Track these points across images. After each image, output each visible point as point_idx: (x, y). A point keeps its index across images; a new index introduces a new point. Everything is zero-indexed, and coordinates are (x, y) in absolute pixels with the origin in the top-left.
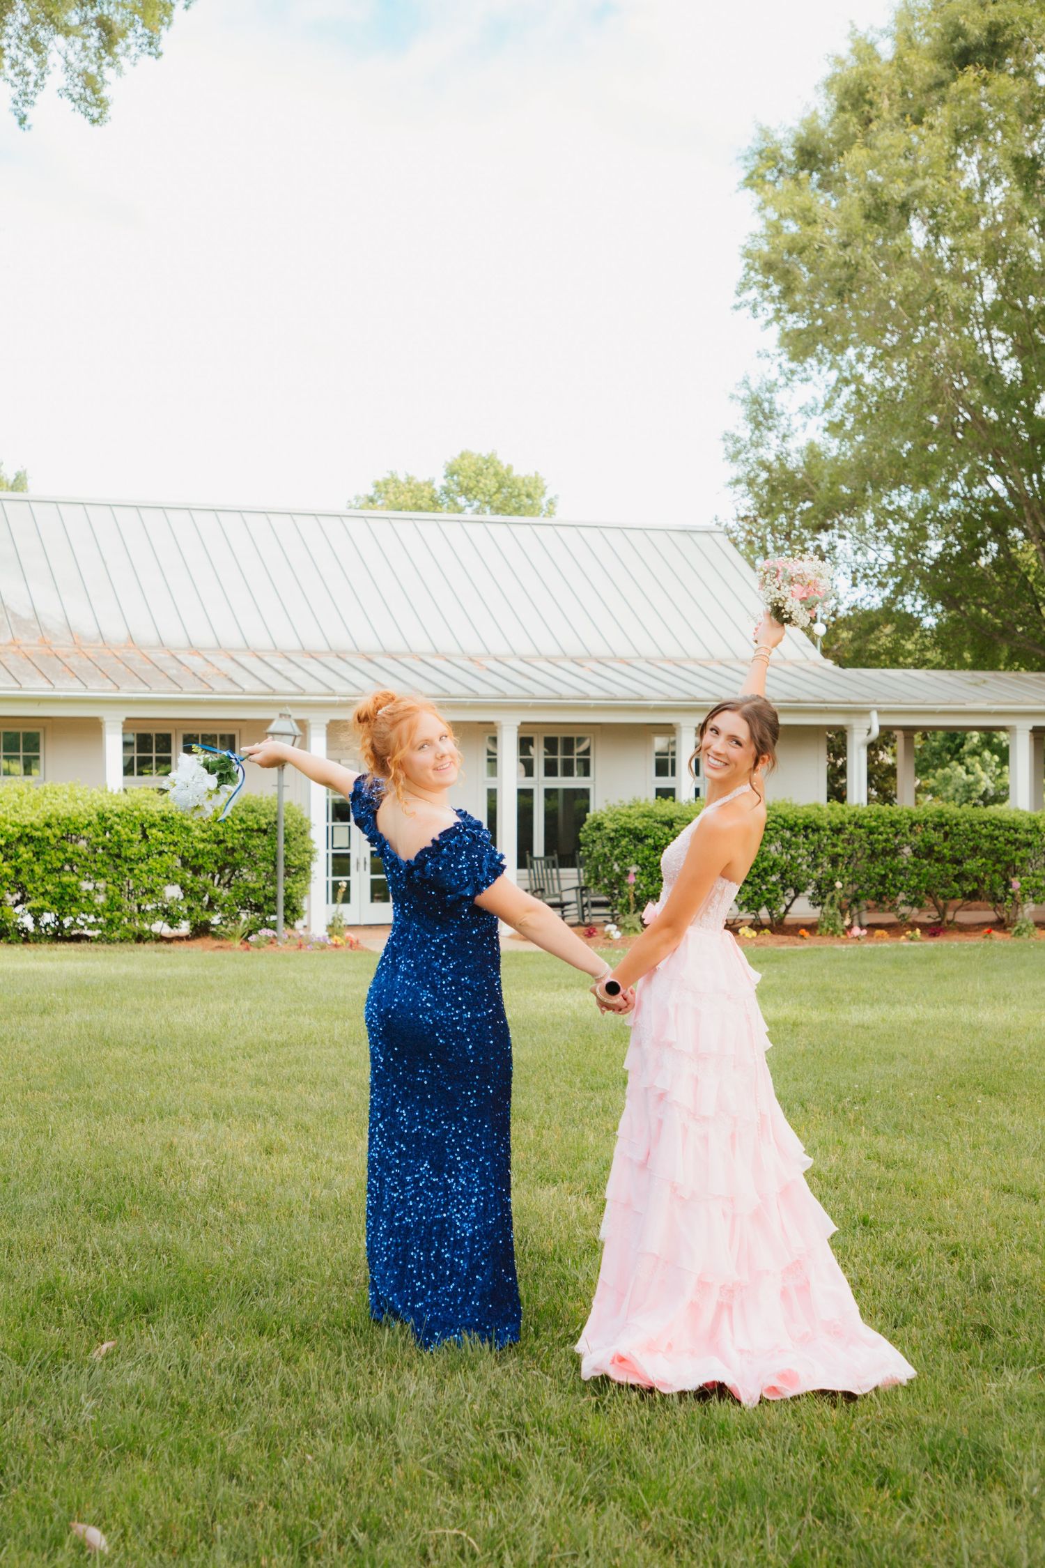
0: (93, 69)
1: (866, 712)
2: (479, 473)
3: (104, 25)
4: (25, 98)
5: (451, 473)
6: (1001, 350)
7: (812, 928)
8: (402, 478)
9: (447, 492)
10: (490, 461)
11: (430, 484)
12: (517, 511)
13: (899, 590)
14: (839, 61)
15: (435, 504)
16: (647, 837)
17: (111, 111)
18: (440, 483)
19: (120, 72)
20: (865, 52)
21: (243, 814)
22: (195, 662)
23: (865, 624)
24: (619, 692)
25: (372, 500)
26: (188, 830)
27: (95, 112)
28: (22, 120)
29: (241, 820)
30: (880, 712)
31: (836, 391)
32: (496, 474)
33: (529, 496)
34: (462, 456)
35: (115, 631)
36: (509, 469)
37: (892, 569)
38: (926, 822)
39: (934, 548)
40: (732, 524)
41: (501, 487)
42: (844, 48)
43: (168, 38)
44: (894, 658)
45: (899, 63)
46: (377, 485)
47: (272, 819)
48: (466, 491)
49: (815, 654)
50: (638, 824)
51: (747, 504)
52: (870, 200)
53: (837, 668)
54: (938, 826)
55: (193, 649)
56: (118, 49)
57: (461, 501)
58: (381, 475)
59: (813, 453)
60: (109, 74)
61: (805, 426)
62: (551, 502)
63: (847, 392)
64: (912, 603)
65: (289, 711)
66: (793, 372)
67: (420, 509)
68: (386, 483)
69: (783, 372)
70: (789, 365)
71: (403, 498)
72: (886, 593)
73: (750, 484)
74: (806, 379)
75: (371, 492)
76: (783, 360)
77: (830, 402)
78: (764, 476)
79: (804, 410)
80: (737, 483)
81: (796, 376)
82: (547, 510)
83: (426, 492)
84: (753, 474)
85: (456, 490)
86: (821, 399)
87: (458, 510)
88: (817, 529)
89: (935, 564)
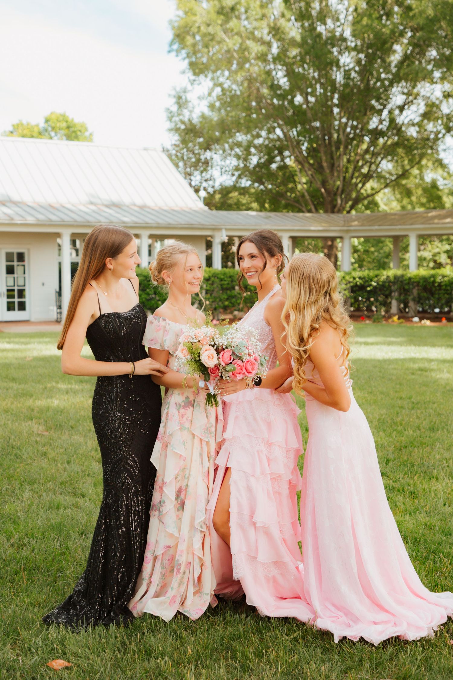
1: (220, 230)
2: (59, 121)
5: (47, 121)
6: (280, 74)
8: (24, 122)
9: (45, 129)
10: (63, 116)
11: (37, 125)
12: (77, 138)
13: (240, 177)
15: (40, 133)
18: (42, 124)
23: (225, 191)
24: (114, 220)
25: (12, 132)
30: (227, 230)
31: (212, 90)
32: (66, 121)
33: (80, 131)
34: (52, 113)
36: (73, 120)
37: (237, 169)
39: (254, 160)
40: (169, 147)
41: (68, 127)
44: (237, 206)
46: (13, 126)
48: (54, 129)
49: (201, 205)
51: (175, 138)
52: (218, 6)
53: (211, 211)
57: (53, 133)
58: (16, 122)
59: (203, 116)
61: (199, 104)
62: (91, 134)
63: (218, 91)
64: (245, 183)
66: (194, 81)
67: (32, 137)
68: (18, 125)
69: (190, 81)
70: (193, 78)
71: (25, 132)
72: (234, 178)
73: (177, 130)
74: (200, 84)
75: (11, 129)
76: (190, 75)
77: (210, 94)
78: (183, 127)
79: (199, 98)
80: (171, 130)
81: (195, 83)
82: (89, 139)
83: (36, 130)
84: (178, 126)
85: (50, 129)
86: (206, 93)
87: (51, 138)
88: (205, 150)
89: (255, 166)
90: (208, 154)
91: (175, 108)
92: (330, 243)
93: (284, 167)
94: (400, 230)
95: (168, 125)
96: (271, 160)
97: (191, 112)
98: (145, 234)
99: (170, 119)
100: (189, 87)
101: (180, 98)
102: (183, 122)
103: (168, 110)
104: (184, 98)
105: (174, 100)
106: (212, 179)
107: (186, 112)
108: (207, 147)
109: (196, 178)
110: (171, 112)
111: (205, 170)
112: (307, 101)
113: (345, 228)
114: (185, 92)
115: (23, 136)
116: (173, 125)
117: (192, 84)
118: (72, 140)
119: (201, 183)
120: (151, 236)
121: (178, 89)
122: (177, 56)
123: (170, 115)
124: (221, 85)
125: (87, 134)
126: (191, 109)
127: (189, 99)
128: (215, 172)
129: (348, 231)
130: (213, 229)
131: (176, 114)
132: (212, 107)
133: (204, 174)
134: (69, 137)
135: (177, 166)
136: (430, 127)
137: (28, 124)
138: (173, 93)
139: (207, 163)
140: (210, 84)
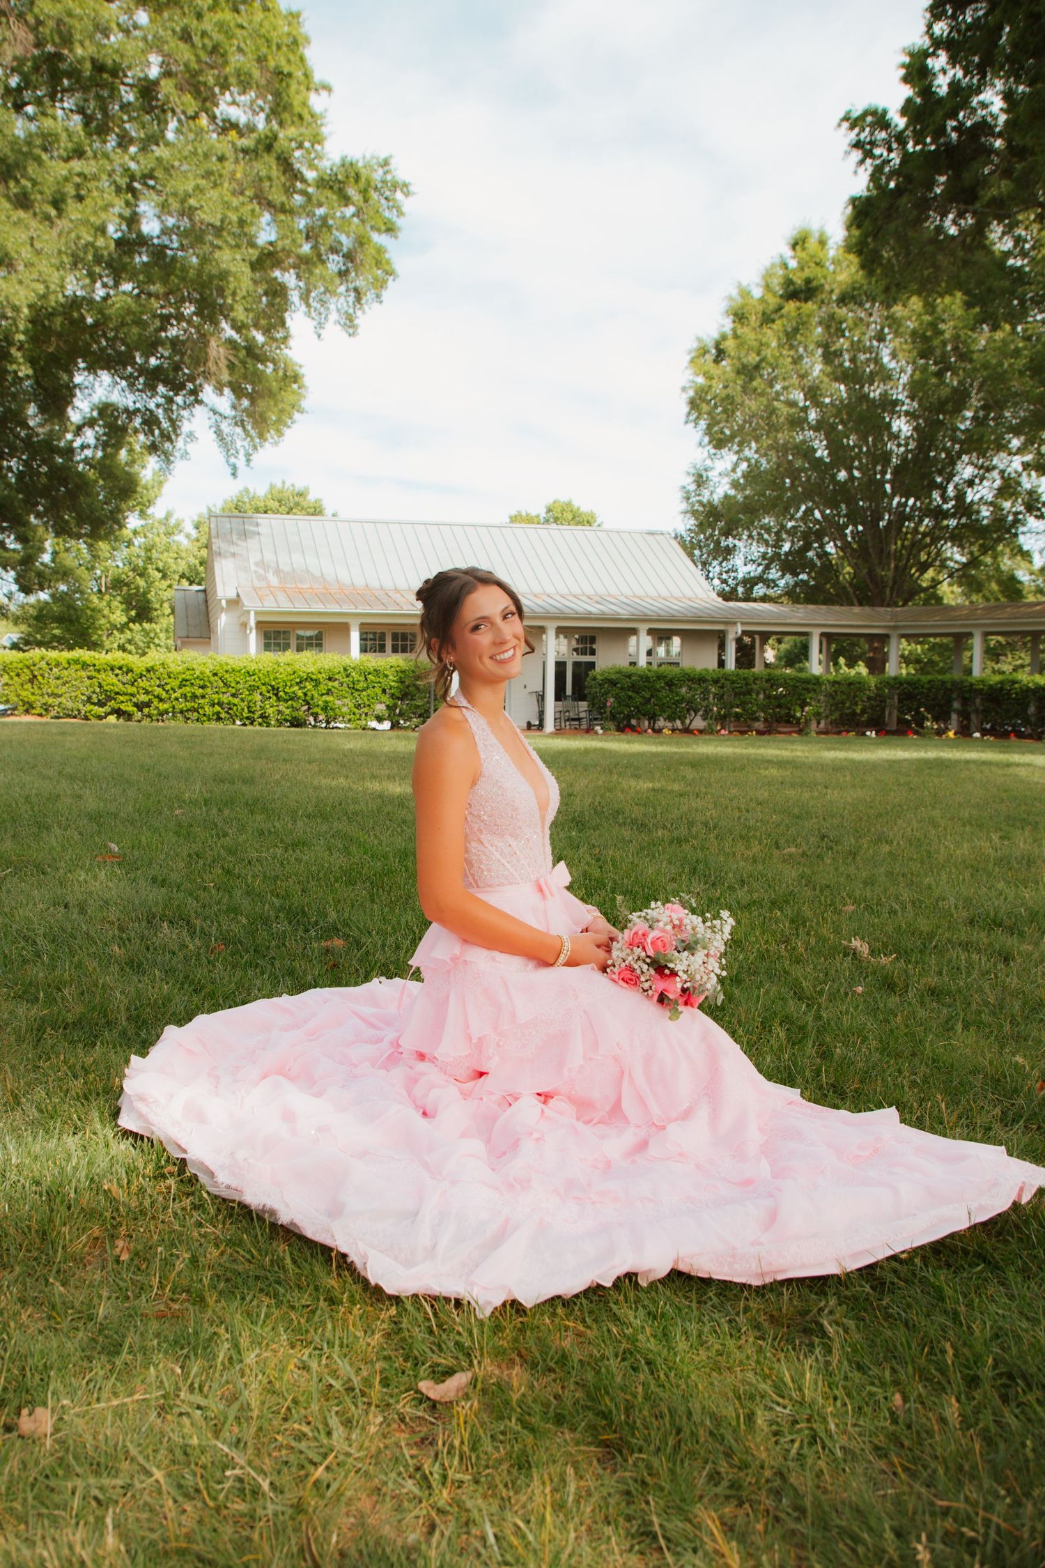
0: (351, 311)
1: (735, 623)
2: (563, 511)
3: (356, 290)
4: (320, 325)
5: (549, 510)
7: (701, 732)
8: (524, 511)
10: (569, 504)
11: (538, 516)
12: (582, 524)
14: (731, 298)
16: (617, 683)
17: (359, 330)
18: (543, 514)
19: (364, 312)
20: (745, 293)
21: (414, 669)
22: (397, 597)
23: (750, 583)
24: (608, 611)
26: (386, 676)
27: (351, 331)
28: (319, 336)
29: (413, 672)
30: (742, 623)
31: (736, 465)
32: (572, 510)
33: (588, 519)
34: (555, 502)
35: (360, 582)
36: (579, 508)
37: (764, 556)
39: (786, 547)
40: (684, 533)
41: (574, 516)
42: (735, 293)
43: (385, 295)
45: (762, 300)
46: (513, 516)
48: (556, 519)
49: (714, 595)
50: (613, 677)
51: (691, 522)
52: (738, 365)
53: (723, 602)
55: (397, 590)
56: (363, 302)
58: (514, 511)
59: (726, 496)
60: (359, 313)
61: (721, 483)
62: (600, 523)
63: (744, 466)
64: (774, 574)
66: (715, 455)
68: (516, 514)
69: (710, 455)
70: (713, 452)
72: (760, 568)
73: (694, 513)
74: (721, 459)
75: (509, 519)
76: (710, 450)
77: (734, 470)
78: (701, 509)
79: (721, 475)
80: (686, 512)
81: (716, 457)
84: (696, 508)
85: (552, 519)
86: (729, 468)
88: (728, 536)
89: (787, 554)
90: (730, 541)
91: (693, 487)
92: (876, 644)
93: (824, 555)
94: (961, 626)
95: (684, 506)
96: (807, 547)
97: (712, 493)
98: (643, 628)
99: (687, 500)
100: (710, 463)
101: (699, 475)
102: (700, 502)
103: (684, 489)
104: (704, 476)
105: (691, 479)
106: (735, 569)
107: (706, 493)
108: (727, 533)
109: (715, 568)
110: (688, 492)
111: (726, 559)
112: (851, 477)
113: (892, 624)
114: (706, 468)
116: (689, 507)
117: (713, 459)
120: (651, 632)
121: (697, 466)
122: (695, 427)
123: (686, 495)
124: (748, 460)
125: (596, 521)
126: (712, 488)
127: (709, 477)
128: (738, 560)
129: (895, 628)
130: (726, 623)
131: (694, 495)
132: (735, 485)
133: (724, 564)
135: (691, 555)
136: (1007, 505)
137: (527, 512)
138: (692, 470)
139: (729, 551)
140: (735, 458)
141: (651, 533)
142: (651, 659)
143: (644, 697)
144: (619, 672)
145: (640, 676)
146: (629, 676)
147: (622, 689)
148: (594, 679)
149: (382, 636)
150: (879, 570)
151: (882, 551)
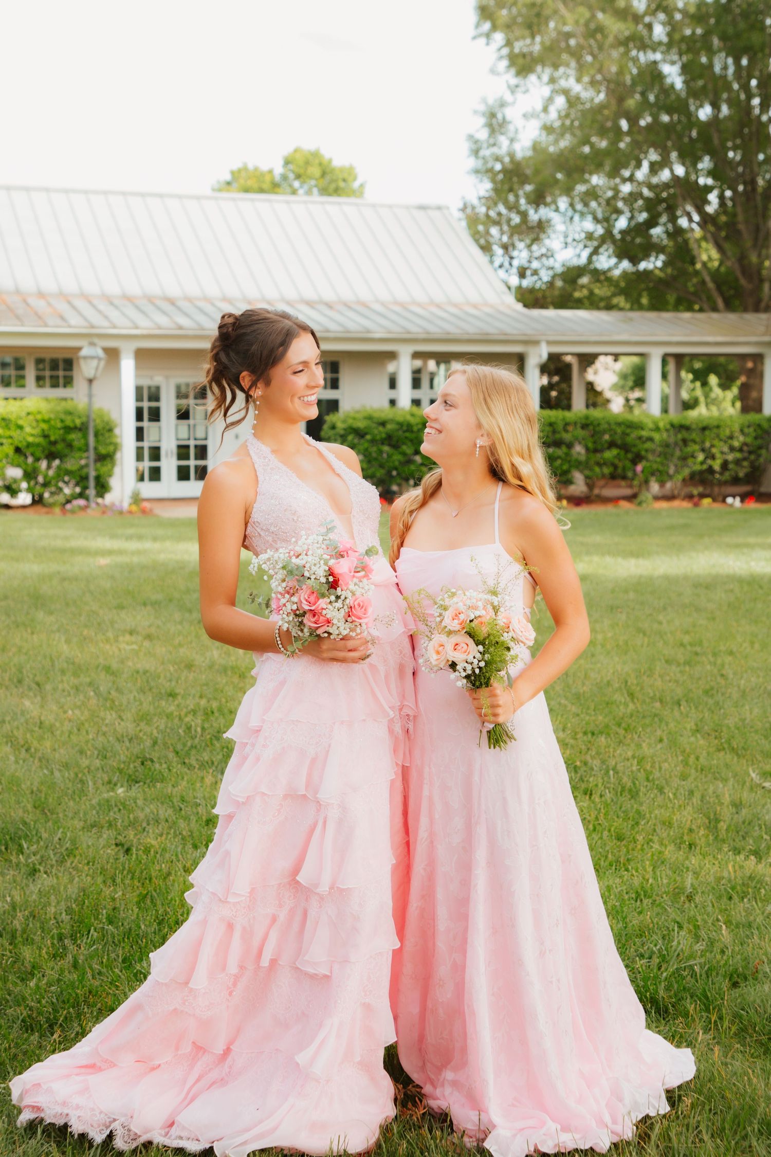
1: (536, 343)
2: (307, 163)
5: (287, 162)
8: (251, 166)
9: (284, 177)
10: (316, 154)
11: (271, 172)
12: (337, 191)
13: (595, 252)
15: (277, 186)
16: (366, 434)
18: (279, 170)
21: (63, 416)
22: (39, 304)
23: (572, 275)
24: (351, 326)
25: (229, 183)
26: (21, 428)
29: (62, 421)
30: (549, 343)
31: (550, 100)
32: (320, 164)
33: (344, 180)
34: (296, 151)
36: (330, 161)
38: (575, 423)
40: (475, 202)
41: (324, 174)
46: (232, 173)
47: (84, 419)
48: (298, 177)
49: (510, 299)
50: (361, 425)
51: (485, 187)
53: (525, 311)
54: (584, 426)
55: (41, 295)
57: (296, 184)
58: (236, 166)
59: (535, 147)
61: (524, 127)
62: (362, 186)
63: (560, 102)
64: (605, 261)
65: (96, 340)
66: (517, 86)
67: (261, 191)
68: (239, 171)
69: (509, 87)
70: (514, 81)
71: (250, 183)
72: (585, 253)
73: (488, 173)
74: (527, 91)
75: (228, 177)
76: (511, 78)
77: (545, 110)
78: (498, 167)
79: (525, 116)
80: (477, 172)
81: (519, 89)
82: (358, 193)
83: (268, 178)
84: (489, 165)
85: (291, 176)
86: (539, 106)
87: (294, 192)
88: (538, 205)
89: (622, 232)
90: (544, 212)
91: (483, 135)
92: (750, 365)
93: (677, 233)
95: (472, 163)
96: (652, 222)
97: (512, 140)
98: (404, 351)
99: (476, 152)
100: (508, 97)
101: (493, 115)
102: (498, 159)
103: (470, 137)
104: (500, 116)
105: (482, 121)
106: (549, 255)
107: (504, 141)
108: (538, 199)
109: (521, 255)
110: (476, 142)
111: (536, 240)
112: (718, 115)
113: (766, 339)
114: (503, 104)
115: (247, 190)
116: (479, 164)
117: (513, 92)
118: (330, 195)
119: (530, 262)
120: (416, 355)
121: (491, 101)
122: (488, 44)
123: (474, 147)
124: (566, 92)
125: (356, 185)
126: (511, 135)
127: (508, 118)
128: (553, 242)
129: (769, 343)
130: (526, 343)
131: (485, 145)
132: (548, 129)
133: (535, 247)
134: (324, 191)
137: (256, 169)
138: (482, 108)
139: (542, 227)
140: (546, 91)
141: (422, 208)
142: (418, 394)
143: (404, 454)
144: (370, 418)
145: (401, 424)
146: (383, 424)
147: (373, 441)
148: (333, 427)
149: (20, 367)
150: (754, 259)
151: (757, 229)
